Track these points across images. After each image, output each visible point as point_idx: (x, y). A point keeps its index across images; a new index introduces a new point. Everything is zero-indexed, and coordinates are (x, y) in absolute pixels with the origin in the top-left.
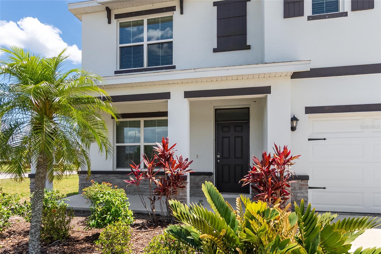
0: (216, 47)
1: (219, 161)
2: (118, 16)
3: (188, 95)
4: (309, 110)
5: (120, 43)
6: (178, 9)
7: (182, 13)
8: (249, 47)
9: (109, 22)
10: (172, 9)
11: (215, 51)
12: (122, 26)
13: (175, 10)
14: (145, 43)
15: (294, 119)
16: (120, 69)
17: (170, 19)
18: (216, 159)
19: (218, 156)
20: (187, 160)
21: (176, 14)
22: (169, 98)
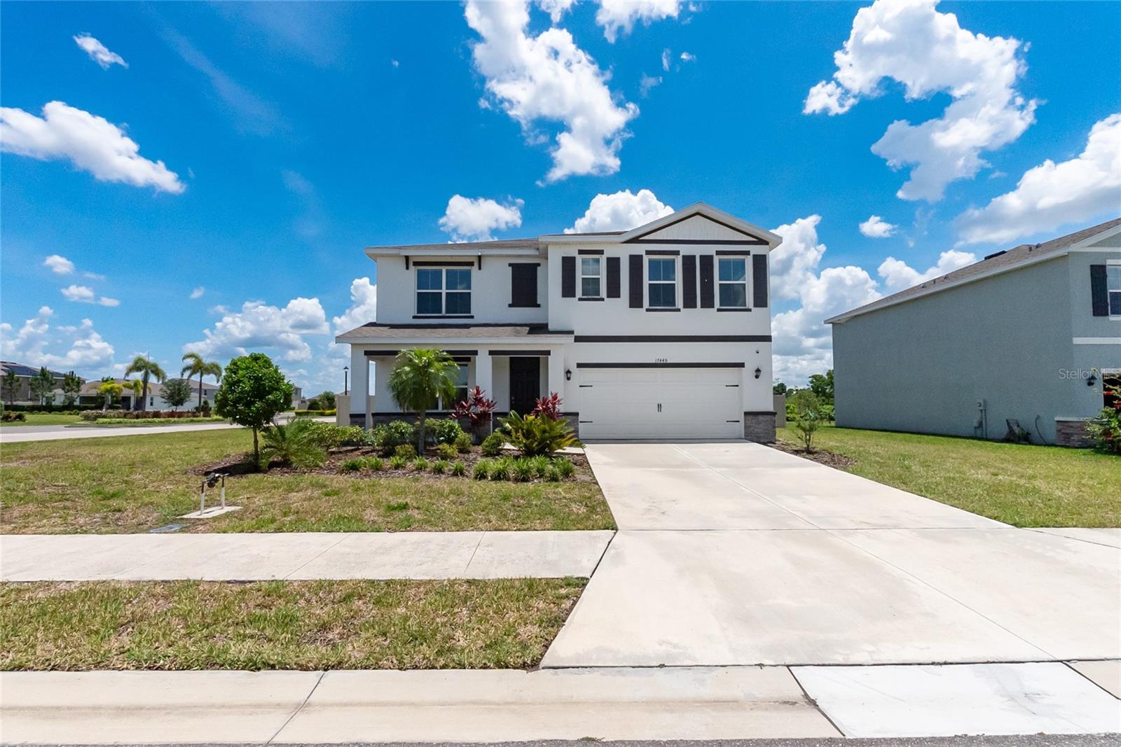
0: (511, 302)
1: (513, 402)
2: (416, 264)
3: (491, 353)
4: (580, 365)
5: (418, 289)
6: (476, 264)
7: (480, 268)
8: (539, 306)
9: (407, 268)
10: (471, 264)
11: (510, 306)
12: (420, 273)
13: (473, 265)
14: (444, 291)
15: (568, 372)
16: (418, 313)
17: (468, 274)
18: (511, 400)
19: (513, 398)
20: (492, 402)
21: (474, 269)
22: (477, 354)
